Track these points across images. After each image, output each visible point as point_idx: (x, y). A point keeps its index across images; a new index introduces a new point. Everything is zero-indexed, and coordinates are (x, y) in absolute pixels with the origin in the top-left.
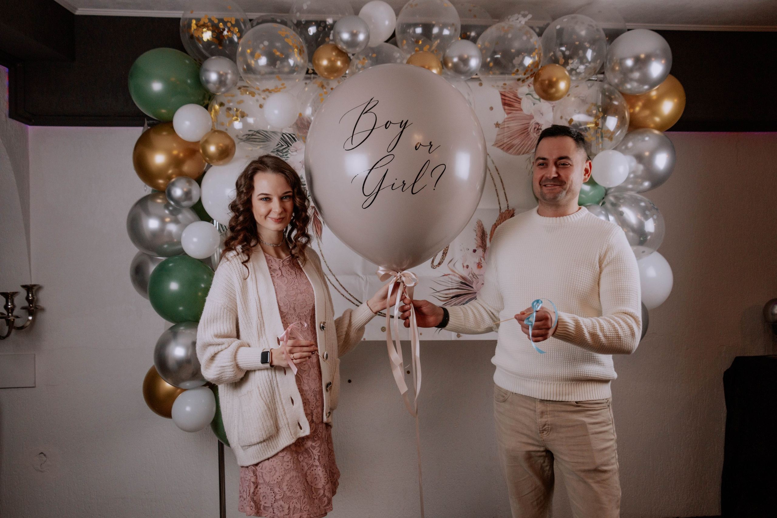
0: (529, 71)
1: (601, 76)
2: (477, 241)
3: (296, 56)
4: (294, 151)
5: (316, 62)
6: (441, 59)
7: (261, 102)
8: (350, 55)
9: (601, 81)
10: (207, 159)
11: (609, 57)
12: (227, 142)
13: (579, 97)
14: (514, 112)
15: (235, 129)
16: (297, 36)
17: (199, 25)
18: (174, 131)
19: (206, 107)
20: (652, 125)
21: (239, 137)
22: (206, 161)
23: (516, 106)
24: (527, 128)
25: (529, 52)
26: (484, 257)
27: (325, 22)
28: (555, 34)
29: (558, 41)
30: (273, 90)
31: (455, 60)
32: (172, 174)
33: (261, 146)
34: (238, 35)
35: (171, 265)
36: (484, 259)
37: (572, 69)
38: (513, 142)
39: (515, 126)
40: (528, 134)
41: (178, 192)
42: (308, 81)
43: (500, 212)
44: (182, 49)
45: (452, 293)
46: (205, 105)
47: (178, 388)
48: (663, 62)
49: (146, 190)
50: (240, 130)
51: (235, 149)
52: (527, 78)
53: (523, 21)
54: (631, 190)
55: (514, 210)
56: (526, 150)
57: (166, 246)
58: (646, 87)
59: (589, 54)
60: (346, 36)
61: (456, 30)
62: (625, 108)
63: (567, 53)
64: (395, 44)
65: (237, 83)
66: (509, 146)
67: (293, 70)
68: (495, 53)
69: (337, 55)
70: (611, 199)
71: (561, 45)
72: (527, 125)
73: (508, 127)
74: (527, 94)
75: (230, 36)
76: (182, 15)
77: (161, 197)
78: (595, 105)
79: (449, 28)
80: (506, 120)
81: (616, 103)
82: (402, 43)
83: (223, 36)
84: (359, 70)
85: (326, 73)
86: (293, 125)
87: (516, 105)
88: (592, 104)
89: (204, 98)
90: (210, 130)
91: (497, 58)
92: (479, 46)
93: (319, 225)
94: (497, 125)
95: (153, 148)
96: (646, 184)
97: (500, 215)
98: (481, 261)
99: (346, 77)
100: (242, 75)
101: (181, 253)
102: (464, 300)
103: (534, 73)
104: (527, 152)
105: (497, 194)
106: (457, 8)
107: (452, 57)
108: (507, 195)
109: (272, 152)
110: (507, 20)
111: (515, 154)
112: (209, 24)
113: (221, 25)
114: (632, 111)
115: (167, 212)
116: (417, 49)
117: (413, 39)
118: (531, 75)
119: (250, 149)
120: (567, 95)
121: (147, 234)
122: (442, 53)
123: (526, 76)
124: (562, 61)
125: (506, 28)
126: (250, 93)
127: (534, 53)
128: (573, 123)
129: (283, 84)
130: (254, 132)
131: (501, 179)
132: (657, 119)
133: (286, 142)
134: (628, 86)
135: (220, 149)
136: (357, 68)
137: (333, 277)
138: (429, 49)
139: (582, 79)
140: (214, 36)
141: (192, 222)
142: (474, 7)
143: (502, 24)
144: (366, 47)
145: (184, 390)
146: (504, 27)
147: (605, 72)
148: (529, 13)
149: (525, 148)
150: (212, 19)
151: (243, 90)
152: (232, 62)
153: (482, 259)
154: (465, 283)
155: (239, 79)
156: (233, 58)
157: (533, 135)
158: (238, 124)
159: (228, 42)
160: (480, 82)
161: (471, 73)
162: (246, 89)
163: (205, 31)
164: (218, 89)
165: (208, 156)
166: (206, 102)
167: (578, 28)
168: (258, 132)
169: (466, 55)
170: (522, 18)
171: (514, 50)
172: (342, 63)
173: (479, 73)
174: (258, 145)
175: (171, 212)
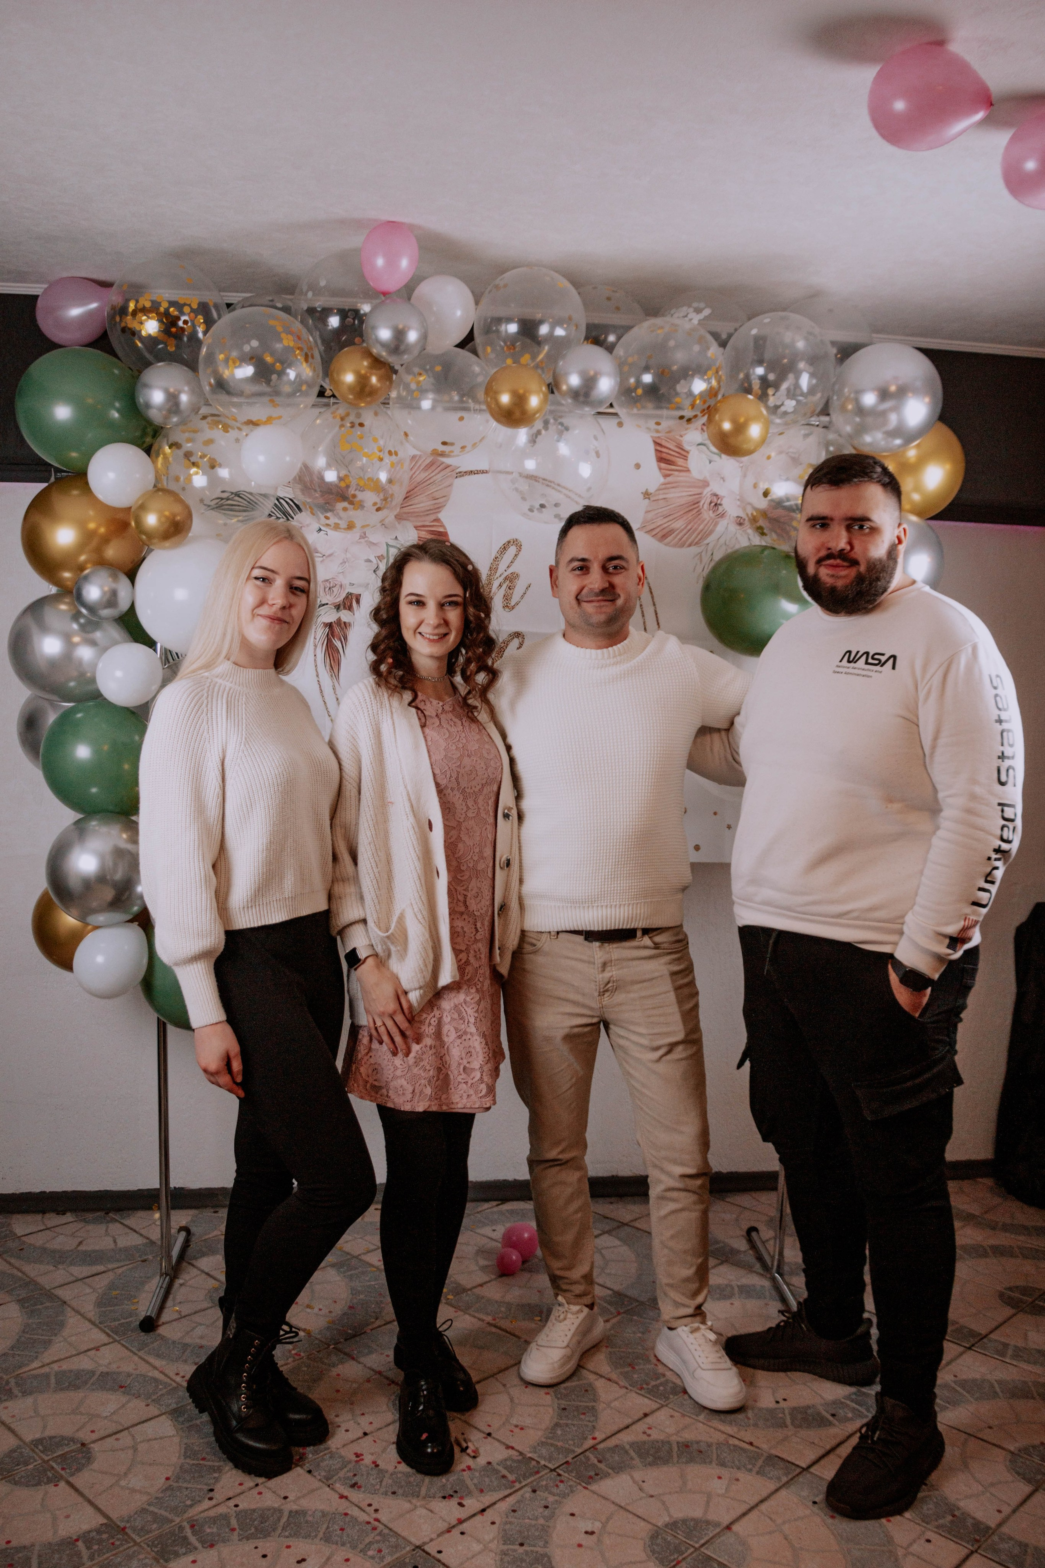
0: (700, 404)
3: (300, 364)
5: (336, 376)
6: (550, 379)
8: (394, 366)
9: (824, 427)
10: (144, 537)
11: (837, 387)
12: (177, 508)
14: (676, 473)
15: (193, 488)
16: (306, 332)
17: (137, 309)
18: (89, 489)
19: (148, 450)
21: (205, 502)
23: (680, 464)
24: (699, 502)
25: (704, 372)
27: (355, 310)
28: (752, 344)
29: (756, 355)
30: (261, 422)
31: (574, 380)
32: (86, 562)
33: (240, 518)
34: (205, 326)
35: (79, 715)
37: (777, 407)
38: (673, 526)
39: (679, 496)
40: (699, 513)
41: (93, 592)
42: (320, 411)
46: (145, 445)
47: (87, 924)
48: (927, 400)
49: (43, 588)
50: (204, 489)
51: (192, 522)
52: (696, 416)
53: (696, 319)
56: (695, 540)
57: (72, 684)
58: (898, 442)
59: (805, 381)
60: (385, 334)
61: (577, 329)
63: (771, 377)
64: (474, 351)
65: (199, 409)
67: (296, 389)
68: (644, 370)
69: (372, 366)
71: (760, 362)
72: (698, 496)
73: (665, 499)
74: (699, 445)
75: (190, 328)
77: (67, 600)
79: (567, 326)
80: (662, 486)
82: (485, 350)
83: (178, 330)
85: (351, 397)
86: (293, 482)
87: (680, 461)
89: (144, 434)
90: (151, 487)
91: (648, 380)
92: (619, 358)
93: (335, 655)
94: (647, 495)
95: (55, 518)
99: (388, 404)
100: (208, 396)
101: (97, 696)
103: (709, 406)
104: (697, 543)
106: (581, 294)
107: (569, 376)
108: (659, 615)
110: (669, 316)
111: (675, 546)
112: (153, 308)
113: (174, 311)
115: (75, 626)
116: (510, 359)
117: (503, 343)
118: (704, 410)
119: (221, 522)
120: (764, 447)
121: (42, 665)
122: (551, 373)
123: (694, 413)
124: (758, 389)
125: (667, 329)
126: (222, 427)
127: (710, 373)
128: (773, 497)
129: (279, 413)
130: (230, 494)
132: (916, 497)
133: (285, 514)
134: (868, 439)
135: (165, 520)
136: (409, 387)
138: (532, 361)
139: (793, 422)
140: (162, 329)
141: (116, 644)
142: (618, 290)
143: (658, 321)
144: (420, 352)
145: (97, 928)
146: (662, 328)
147: (831, 412)
148: (706, 307)
149: (695, 536)
150: (159, 301)
151: (212, 421)
152: (190, 373)
155: (202, 403)
156: (192, 365)
157: (708, 515)
158: (199, 480)
159: (185, 339)
160: (618, 420)
161: (600, 403)
162: (215, 418)
163: (146, 320)
164: (167, 418)
165: (145, 533)
166: (148, 440)
167: (788, 337)
168: (237, 494)
169: (592, 373)
170: (694, 314)
171: (675, 368)
172: (380, 379)
173: (614, 404)
174: (236, 516)
175: (82, 627)
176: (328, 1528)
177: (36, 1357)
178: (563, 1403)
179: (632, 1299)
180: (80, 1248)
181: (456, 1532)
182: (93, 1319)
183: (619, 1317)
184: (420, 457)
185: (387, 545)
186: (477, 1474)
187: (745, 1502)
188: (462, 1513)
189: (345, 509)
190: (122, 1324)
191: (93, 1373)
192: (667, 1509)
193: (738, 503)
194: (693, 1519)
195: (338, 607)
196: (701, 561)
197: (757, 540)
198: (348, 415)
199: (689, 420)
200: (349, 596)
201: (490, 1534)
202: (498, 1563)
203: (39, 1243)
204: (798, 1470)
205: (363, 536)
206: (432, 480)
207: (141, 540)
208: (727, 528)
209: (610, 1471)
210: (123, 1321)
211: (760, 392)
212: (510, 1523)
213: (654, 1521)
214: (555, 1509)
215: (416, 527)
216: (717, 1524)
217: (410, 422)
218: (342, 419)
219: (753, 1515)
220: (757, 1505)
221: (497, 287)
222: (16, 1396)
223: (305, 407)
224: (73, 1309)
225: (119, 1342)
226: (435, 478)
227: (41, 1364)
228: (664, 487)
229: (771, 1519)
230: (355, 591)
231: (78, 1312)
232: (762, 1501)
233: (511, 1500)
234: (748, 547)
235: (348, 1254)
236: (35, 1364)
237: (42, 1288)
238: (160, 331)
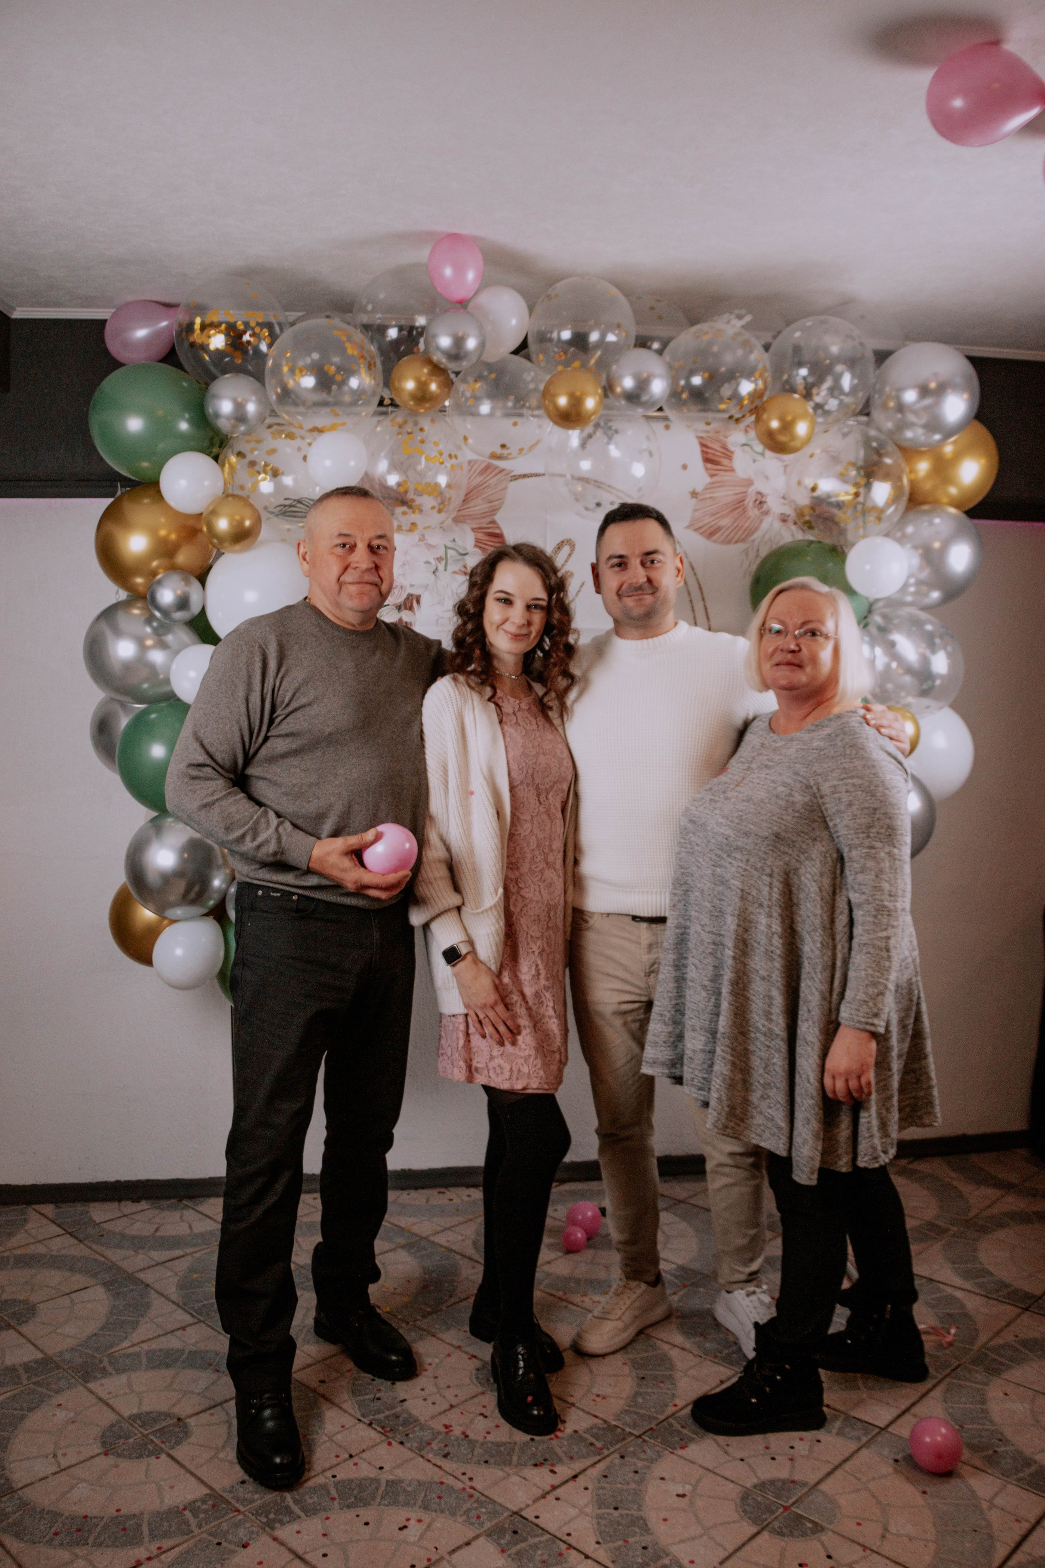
0: (747, 404)
1: (864, 419)
3: (361, 374)
5: (397, 384)
6: (604, 383)
7: (305, 449)
8: (451, 374)
9: (863, 426)
10: (215, 541)
11: (878, 387)
12: (248, 513)
13: (827, 452)
14: (722, 473)
15: (262, 494)
16: (367, 342)
17: (204, 326)
18: (162, 497)
19: (216, 458)
20: (945, 500)
21: (268, 509)
22: (214, 546)
23: (724, 464)
24: (743, 501)
25: (749, 374)
27: (412, 323)
28: (790, 351)
29: (796, 360)
30: (324, 429)
31: (626, 384)
32: (158, 567)
34: (268, 340)
35: (153, 716)
37: (818, 407)
38: (719, 524)
39: (725, 495)
40: (744, 511)
41: (167, 596)
42: (381, 418)
46: (212, 455)
47: (164, 918)
48: (966, 396)
49: (116, 594)
50: (270, 496)
51: (260, 527)
52: (744, 416)
53: (739, 323)
54: (911, 604)
56: (740, 537)
57: (145, 686)
58: (936, 437)
59: (847, 382)
60: (444, 342)
61: (627, 336)
62: (901, 469)
63: (811, 380)
64: (528, 358)
65: (265, 419)
66: (712, 529)
67: (357, 398)
68: (692, 373)
69: (431, 373)
70: (877, 619)
71: (801, 365)
72: (742, 495)
73: (711, 498)
74: (744, 445)
75: (254, 343)
77: (139, 605)
78: (853, 464)
79: (617, 332)
80: (709, 486)
81: (888, 461)
82: (538, 355)
83: (244, 343)
85: (412, 403)
87: (725, 461)
88: (849, 463)
89: (212, 444)
90: (220, 495)
91: (694, 384)
92: (667, 361)
94: (694, 494)
95: (127, 526)
96: (936, 595)
99: (445, 411)
100: (274, 406)
101: (171, 697)
103: (755, 406)
104: (742, 540)
106: (630, 303)
107: (622, 379)
108: (709, 610)
110: (711, 322)
111: (721, 543)
112: (222, 324)
113: (240, 325)
114: (912, 474)
115: (148, 630)
116: (562, 366)
118: (751, 410)
119: (284, 527)
120: (808, 445)
121: (117, 668)
122: (604, 376)
123: (742, 413)
124: (801, 391)
125: (709, 334)
126: (285, 435)
127: (757, 374)
128: (817, 493)
129: (339, 421)
130: (292, 501)
131: (699, 584)
132: (953, 491)
134: (909, 434)
135: (235, 523)
136: (463, 398)
138: (583, 366)
139: (833, 421)
140: (228, 342)
141: (186, 647)
142: (659, 301)
143: (703, 327)
144: (478, 360)
145: (172, 921)
146: (704, 334)
147: (871, 412)
148: (746, 314)
149: (740, 533)
150: (227, 316)
151: (276, 430)
152: (257, 384)
155: (268, 412)
156: (259, 376)
157: (753, 512)
158: (266, 486)
159: (251, 352)
160: (665, 423)
161: (653, 404)
162: (280, 428)
163: (214, 335)
164: (234, 427)
165: (216, 537)
166: (215, 450)
167: (828, 339)
168: (299, 501)
169: (645, 375)
170: (736, 320)
171: (723, 369)
172: (440, 386)
173: (665, 408)
174: (300, 522)
175: (155, 630)
176: (426, 1495)
177: (126, 1338)
178: (642, 1373)
179: (695, 1273)
180: (158, 1234)
181: (551, 1498)
182: (176, 1300)
183: (686, 1290)
184: (476, 461)
185: (446, 547)
186: (565, 1442)
187: (828, 1462)
188: (555, 1480)
189: (404, 513)
190: (204, 1305)
191: (182, 1352)
192: (754, 1471)
193: (782, 501)
194: (779, 1480)
195: (399, 608)
196: (747, 557)
197: (800, 536)
198: (405, 422)
200: (410, 597)
201: (584, 1499)
202: (595, 1526)
203: (118, 1229)
204: (877, 1430)
205: (422, 538)
206: (487, 484)
207: (212, 543)
208: (771, 525)
209: (694, 1436)
210: (206, 1302)
211: (804, 392)
212: (603, 1488)
213: (742, 1483)
214: (645, 1473)
215: (473, 529)
216: (805, 1484)
217: (469, 426)
218: (400, 427)
219: (839, 1474)
220: (840, 1465)
221: (549, 297)
222: (110, 1374)
223: (366, 415)
224: (157, 1292)
225: (204, 1322)
226: (490, 482)
227: (130, 1344)
228: (709, 488)
229: (856, 1477)
230: (415, 592)
231: (162, 1295)
232: (846, 1460)
233: (601, 1466)
234: (791, 543)
235: (416, 1235)
236: (125, 1344)
237: (125, 1272)
238: (226, 344)
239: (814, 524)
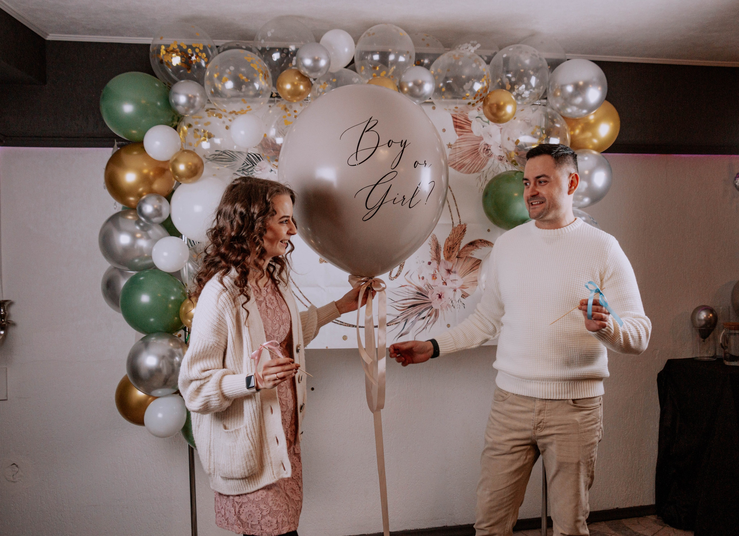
0: (479, 96)
1: (545, 101)
2: (431, 254)
3: (261, 80)
4: (258, 170)
5: (280, 86)
6: (398, 84)
7: (228, 123)
8: (311, 80)
9: (544, 105)
10: (177, 177)
11: (551, 83)
12: (196, 161)
13: (524, 121)
14: (465, 133)
15: (203, 149)
16: (262, 62)
17: (168, 50)
18: (145, 150)
19: (175, 128)
20: (591, 146)
21: (207, 157)
22: (176, 179)
23: (467, 128)
24: (478, 149)
25: (479, 78)
26: (438, 269)
27: (288, 49)
28: (502, 63)
29: (505, 68)
30: (239, 112)
31: (410, 85)
32: (143, 191)
33: (228, 165)
34: (206, 60)
35: (142, 278)
36: (439, 271)
37: (518, 95)
38: (464, 162)
39: (466, 146)
40: (478, 154)
41: (148, 209)
42: (272, 104)
43: (453, 227)
44: (152, 73)
45: (409, 303)
46: (173, 126)
47: (151, 396)
48: (599, 89)
49: (118, 207)
50: (208, 150)
51: (203, 168)
52: (477, 102)
53: (473, 50)
55: (465, 225)
56: (476, 169)
57: (137, 261)
58: (585, 111)
59: (534, 81)
60: (308, 62)
61: (410, 57)
62: (566, 130)
63: (513, 80)
64: (354, 70)
65: (204, 106)
66: (460, 165)
67: (258, 94)
68: (447, 78)
69: (300, 80)
71: (508, 72)
72: (477, 146)
73: (459, 147)
74: (477, 117)
75: (198, 61)
76: (151, 41)
77: (132, 214)
78: (540, 127)
79: (404, 55)
80: (459, 141)
81: (558, 126)
82: (360, 68)
83: (192, 61)
84: (321, 93)
85: (289, 97)
86: (258, 145)
87: (467, 127)
88: (537, 126)
89: (173, 120)
90: (179, 150)
91: (449, 83)
92: (433, 72)
94: (450, 145)
95: (124, 167)
96: (587, 200)
97: (453, 230)
98: (436, 272)
99: (308, 100)
100: (210, 98)
101: (152, 267)
102: (420, 309)
103: (483, 97)
104: (477, 171)
105: (450, 209)
106: (411, 38)
107: (407, 83)
108: (459, 211)
109: (238, 171)
110: (458, 49)
111: (466, 173)
112: (178, 50)
113: (190, 51)
114: (572, 133)
115: (138, 228)
116: (374, 74)
117: (371, 66)
118: (481, 99)
119: (217, 168)
120: (513, 118)
121: (119, 251)
122: (397, 80)
123: (476, 100)
124: (508, 87)
125: (457, 56)
126: (216, 116)
127: (483, 79)
128: (519, 144)
129: (248, 107)
130: (220, 152)
132: (595, 141)
133: (252, 162)
134: (569, 110)
135: (189, 167)
136: (318, 92)
137: (297, 289)
138: (386, 75)
139: (527, 103)
140: (183, 61)
141: (161, 238)
142: (427, 36)
143: (453, 52)
144: (326, 72)
145: (156, 398)
146: (454, 55)
147: (548, 97)
148: (478, 43)
150: (181, 45)
151: (211, 112)
152: (200, 85)
153: (436, 271)
154: (421, 293)
155: (206, 101)
156: (200, 80)
157: (483, 155)
158: (205, 144)
159: (196, 67)
160: (433, 106)
161: (425, 97)
162: (213, 111)
163: (174, 57)
164: (186, 110)
165: (178, 174)
166: (175, 123)
168: (224, 152)
169: (420, 81)
170: (472, 47)
172: (305, 87)
173: (432, 97)
174: (225, 164)
175: (142, 228)
193: (499, 148)
196: (480, 181)
197: (510, 168)
198: (285, 107)
199: (473, 105)
207: (174, 178)
208: (493, 162)
223: (263, 103)
234: (505, 172)
239: (517, 162)
